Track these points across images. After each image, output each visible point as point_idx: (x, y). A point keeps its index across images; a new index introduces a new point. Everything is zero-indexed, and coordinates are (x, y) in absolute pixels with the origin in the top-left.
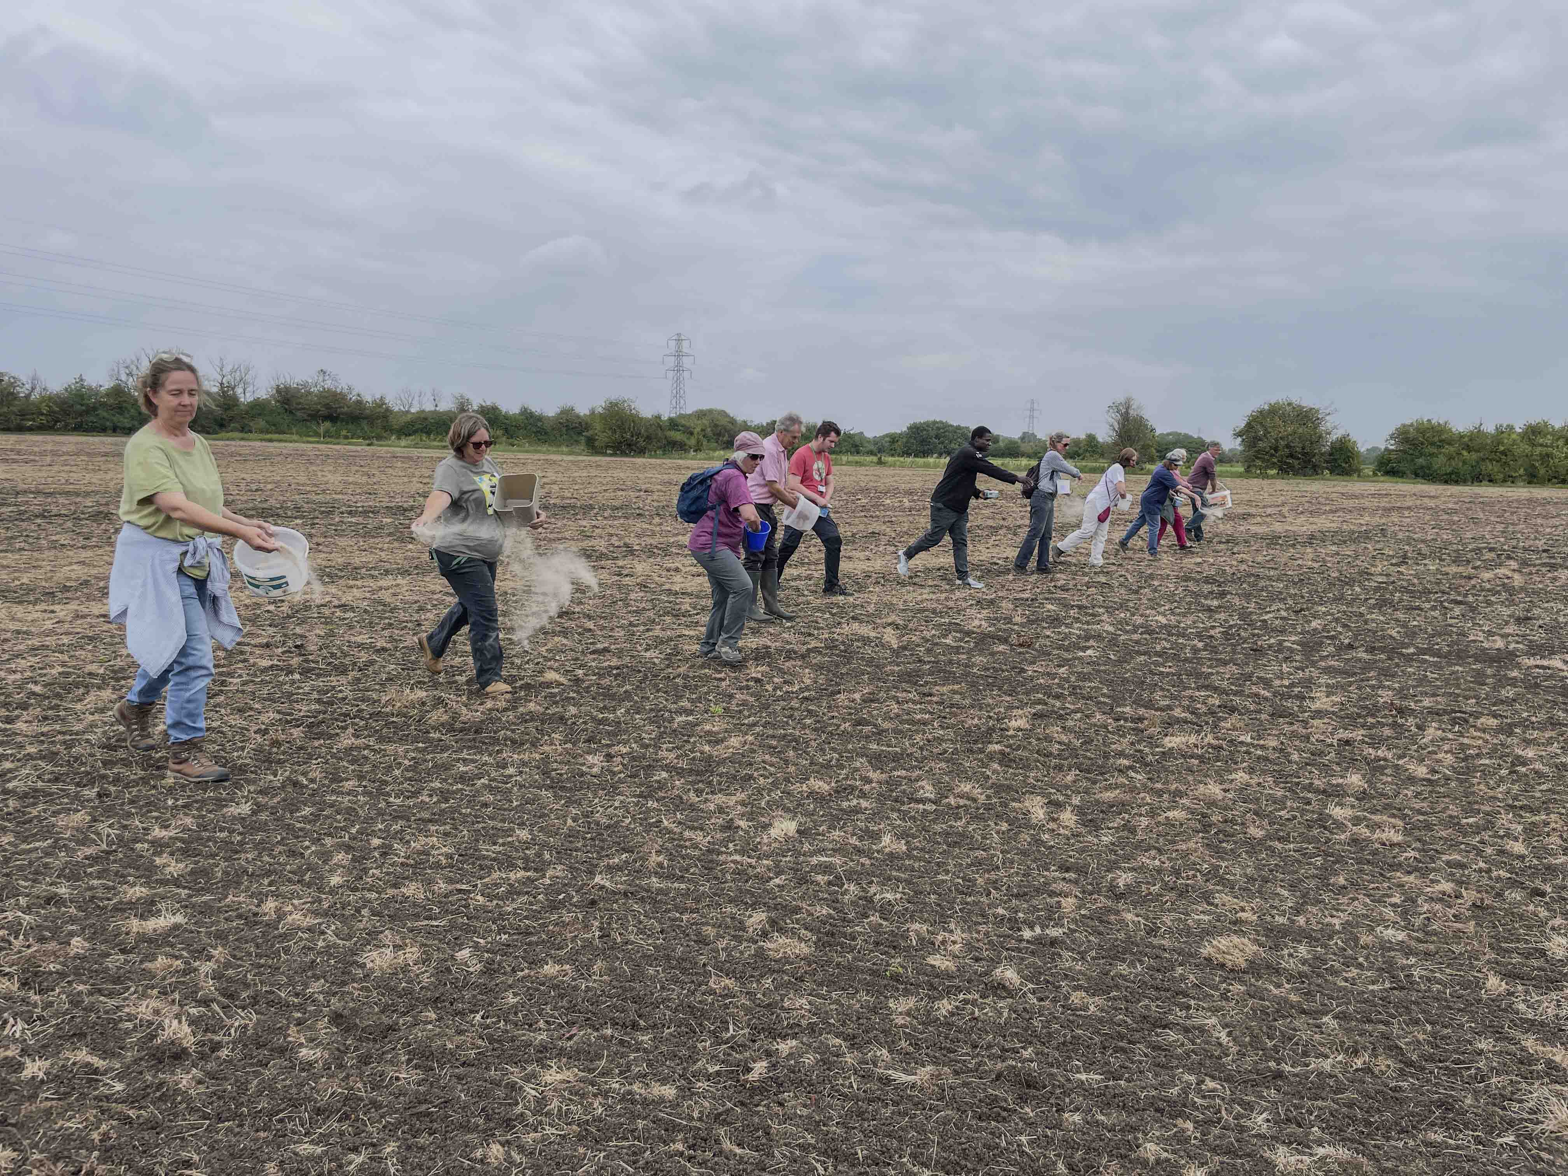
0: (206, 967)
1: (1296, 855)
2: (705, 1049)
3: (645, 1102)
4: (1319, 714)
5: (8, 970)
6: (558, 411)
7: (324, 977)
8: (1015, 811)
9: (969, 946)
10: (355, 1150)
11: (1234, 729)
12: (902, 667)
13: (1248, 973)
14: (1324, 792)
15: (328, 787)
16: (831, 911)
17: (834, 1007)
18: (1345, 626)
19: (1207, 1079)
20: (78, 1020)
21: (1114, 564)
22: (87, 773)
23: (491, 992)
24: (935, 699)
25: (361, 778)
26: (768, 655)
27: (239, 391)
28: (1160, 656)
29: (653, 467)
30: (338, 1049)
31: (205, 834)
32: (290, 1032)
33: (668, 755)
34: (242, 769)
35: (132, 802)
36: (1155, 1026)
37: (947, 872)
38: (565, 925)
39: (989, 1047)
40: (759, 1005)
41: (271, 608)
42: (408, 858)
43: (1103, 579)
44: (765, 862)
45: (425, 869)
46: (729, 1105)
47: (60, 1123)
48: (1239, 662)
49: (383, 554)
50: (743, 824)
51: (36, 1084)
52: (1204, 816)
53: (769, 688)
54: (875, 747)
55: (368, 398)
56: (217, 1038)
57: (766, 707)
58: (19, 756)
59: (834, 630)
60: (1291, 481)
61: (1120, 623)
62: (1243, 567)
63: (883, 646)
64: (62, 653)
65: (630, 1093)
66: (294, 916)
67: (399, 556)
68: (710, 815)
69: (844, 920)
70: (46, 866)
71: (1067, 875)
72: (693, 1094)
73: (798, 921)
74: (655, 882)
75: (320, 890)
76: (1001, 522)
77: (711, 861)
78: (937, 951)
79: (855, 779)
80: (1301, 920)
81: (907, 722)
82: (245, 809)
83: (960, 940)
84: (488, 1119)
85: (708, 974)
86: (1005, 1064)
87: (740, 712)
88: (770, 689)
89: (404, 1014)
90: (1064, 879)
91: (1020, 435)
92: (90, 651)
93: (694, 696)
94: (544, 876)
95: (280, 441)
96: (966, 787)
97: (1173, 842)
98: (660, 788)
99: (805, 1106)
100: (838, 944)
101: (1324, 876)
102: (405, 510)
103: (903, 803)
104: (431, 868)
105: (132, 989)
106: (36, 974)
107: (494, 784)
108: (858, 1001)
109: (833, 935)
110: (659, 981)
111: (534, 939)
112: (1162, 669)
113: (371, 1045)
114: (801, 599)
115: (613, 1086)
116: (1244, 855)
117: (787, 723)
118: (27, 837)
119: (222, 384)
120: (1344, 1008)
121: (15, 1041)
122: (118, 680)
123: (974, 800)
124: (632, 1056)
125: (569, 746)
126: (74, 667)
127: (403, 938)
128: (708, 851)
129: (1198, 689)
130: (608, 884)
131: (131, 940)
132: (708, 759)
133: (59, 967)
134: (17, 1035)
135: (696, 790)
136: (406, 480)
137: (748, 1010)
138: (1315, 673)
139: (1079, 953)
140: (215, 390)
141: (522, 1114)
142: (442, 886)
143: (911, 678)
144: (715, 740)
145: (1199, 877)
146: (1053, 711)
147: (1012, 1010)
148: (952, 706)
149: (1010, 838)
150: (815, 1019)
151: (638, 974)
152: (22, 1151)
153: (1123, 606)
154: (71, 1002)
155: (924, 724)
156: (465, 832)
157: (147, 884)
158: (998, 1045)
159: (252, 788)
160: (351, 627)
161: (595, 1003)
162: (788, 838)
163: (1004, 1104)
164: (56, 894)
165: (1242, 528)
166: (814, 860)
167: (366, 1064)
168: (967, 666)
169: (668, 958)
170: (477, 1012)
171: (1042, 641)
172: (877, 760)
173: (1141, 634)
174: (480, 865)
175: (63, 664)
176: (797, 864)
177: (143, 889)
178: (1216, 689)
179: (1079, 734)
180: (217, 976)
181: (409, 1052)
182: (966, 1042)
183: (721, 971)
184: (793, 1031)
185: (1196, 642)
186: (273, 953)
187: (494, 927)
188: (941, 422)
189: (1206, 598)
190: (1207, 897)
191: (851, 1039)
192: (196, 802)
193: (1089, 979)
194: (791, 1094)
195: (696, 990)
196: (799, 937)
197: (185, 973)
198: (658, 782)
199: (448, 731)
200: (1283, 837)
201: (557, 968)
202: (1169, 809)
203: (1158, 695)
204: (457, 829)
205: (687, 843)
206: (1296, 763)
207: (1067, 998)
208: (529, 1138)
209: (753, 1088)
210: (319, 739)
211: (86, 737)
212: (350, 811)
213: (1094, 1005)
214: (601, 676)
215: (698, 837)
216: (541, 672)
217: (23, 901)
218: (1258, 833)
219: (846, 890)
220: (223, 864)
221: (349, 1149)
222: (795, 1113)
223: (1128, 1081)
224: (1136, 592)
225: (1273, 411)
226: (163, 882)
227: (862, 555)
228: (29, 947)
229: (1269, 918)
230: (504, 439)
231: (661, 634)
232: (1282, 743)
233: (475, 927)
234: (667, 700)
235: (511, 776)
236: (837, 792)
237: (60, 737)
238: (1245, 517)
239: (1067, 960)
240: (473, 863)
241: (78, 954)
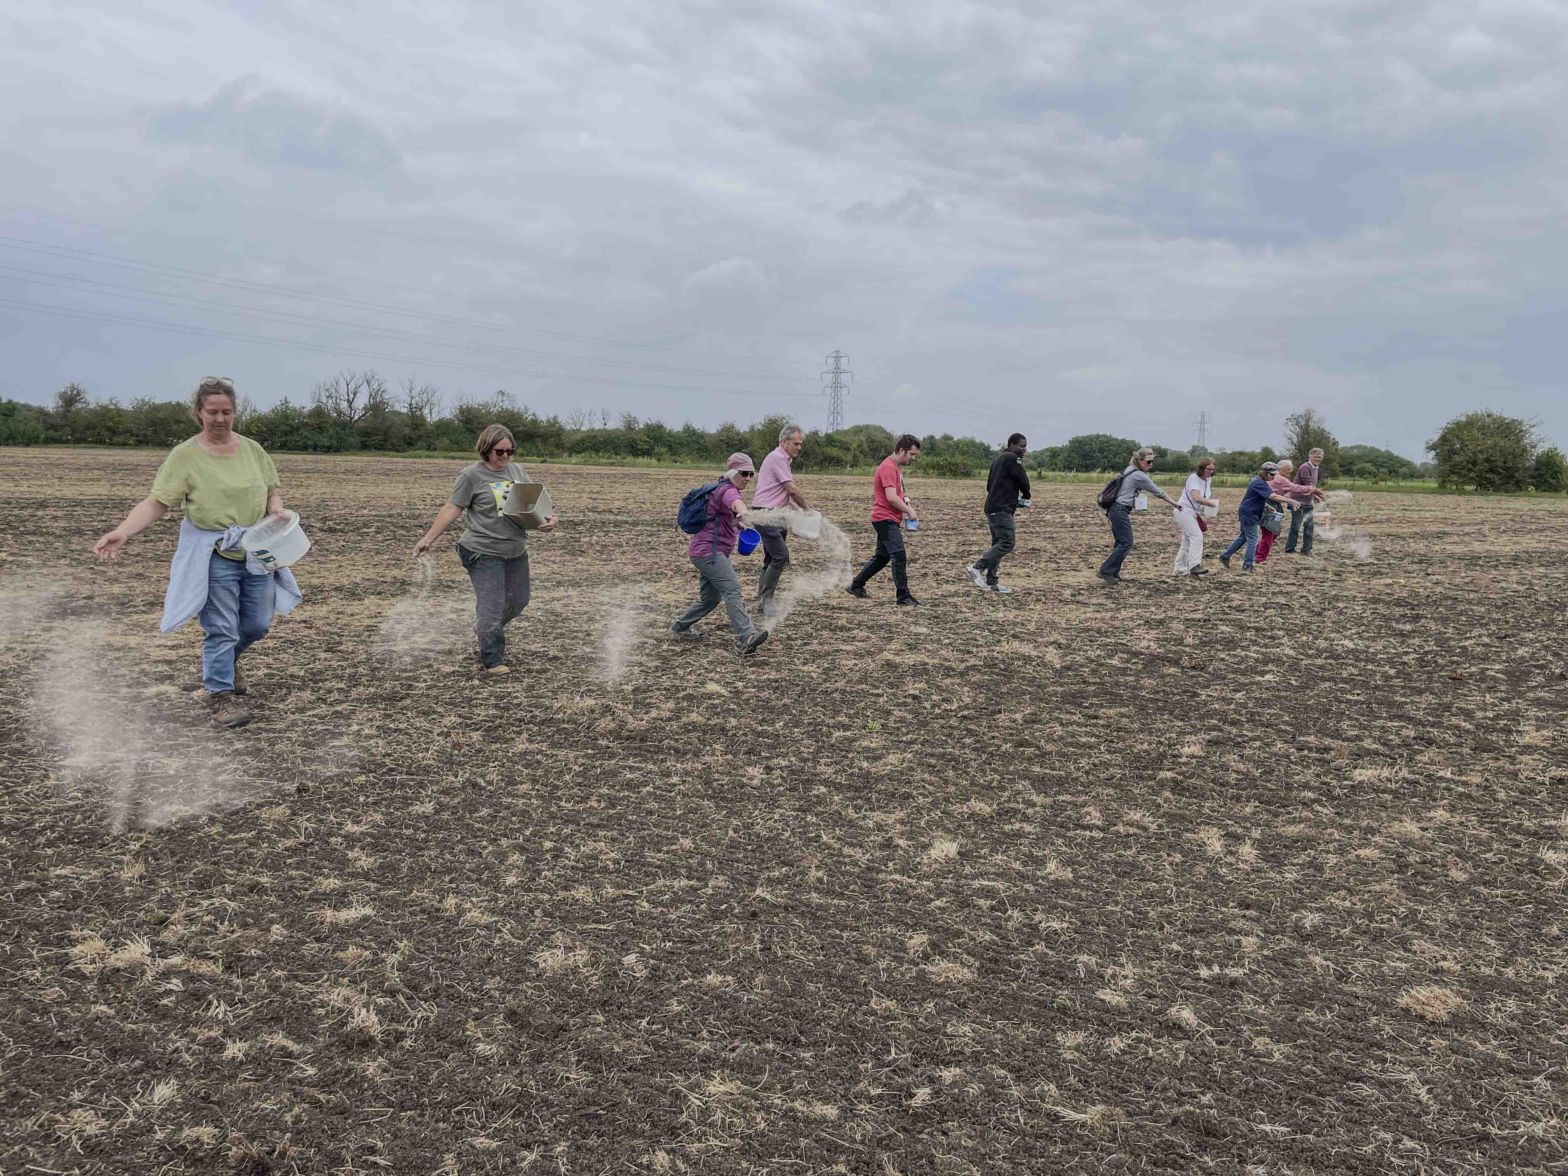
0: (393, 959)
1: (1504, 901)
2: (866, 1071)
3: (807, 1121)
4: (1528, 749)
5: (214, 954)
6: (719, 428)
7: (500, 974)
8: (1189, 841)
9: (1141, 982)
10: (528, 1147)
11: (1432, 762)
12: (1065, 688)
13: (1450, 1027)
14: (1535, 834)
15: (505, 789)
16: (995, 938)
17: (998, 1036)
18: (1556, 654)
19: (1405, 1138)
20: (276, 1004)
21: (1294, 584)
22: (288, 769)
23: (658, 999)
24: (1101, 722)
25: (534, 781)
26: (926, 672)
27: (426, 411)
28: (1346, 683)
29: (811, 483)
30: (513, 1046)
31: (393, 831)
32: (468, 1026)
33: (826, 770)
34: (427, 770)
35: (327, 798)
36: (1346, 1078)
37: (1117, 903)
38: (726, 936)
39: (1165, 1089)
40: (920, 1030)
41: (454, 616)
42: (577, 861)
43: (1282, 600)
44: (925, 883)
45: (593, 873)
46: (892, 1130)
47: (257, 1103)
48: (1436, 691)
49: (555, 566)
50: (902, 842)
51: (236, 1065)
52: (1400, 855)
53: (927, 705)
54: (1038, 769)
55: (542, 417)
56: (402, 1029)
57: (924, 724)
58: (228, 751)
59: (994, 648)
60: (1491, 497)
61: (1303, 646)
62: (1439, 589)
63: (1045, 665)
64: (267, 655)
65: (792, 1110)
66: (472, 913)
67: (569, 569)
68: (869, 832)
69: (1008, 947)
70: (250, 855)
71: (1247, 913)
72: (855, 1116)
73: (959, 946)
74: (815, 898)
75: (497, 889)
76: (1170, 539)
77: (871, 879)
78: (1105, 985)
79: (1018, 802)
80: (1510, 972)
81: (1072, 744)
82: (429, 808)
83: (1131, 975)
84: (654, 1125)
85: (868, 995)
86: (1181, 1109)
87: (898, 729)
88: (928, 707)
89: (574, 1015)
90: (1244, 916)
91: (1189, 448)
92: (292, 654)
93: (852, 712)
94: (706, 886)
95: (463, 458)
96: (1136, 815)
97: (1366, 883)
98: (819, 803)
99: (970, 1137)
100: (1002, 972)
101: (1535, 925)
102: (575, 524)
103: (1069, 829)
104: (599, 872)
105: (325, 977)
106: (239, 959)
107: (658, 792)
108: (1023, 1032)
109: (996, 961)
110: (820, 999)
111: (697, 948)
112: (1348, 697)
113: (543, 1044)
114: (959, 616)
115: (776, 1101)
116: (1445, 899)
117: (946, 741)
118: (234, 828)
119: (411, 405)
120: (1557, 1068)
121: (218, 1022)
122: (316, 682)
123: (1145, 829)
124: (794, 1073)
125: (730, 757)
126: (278, 669)
127: (574, 940)
128: (868, 868)
129: (1391, 718)
130: (768, 897)
131: (325, 930)
132: (866, 775)
133: (259, 952)
134: (220, 1017)
135: (855, 807)
136: (576, 495)
137: (910, 1034)
138: (1523, 705)
139: (1261, 996)
140: (405, 410)
141: (687, 1123)
142: (610, 891)
143: (1074, 699)
144: (875, 757)
145: (1395, 921)
146: (1230, 738)
147: (1188, 1051)
148: (1119, 730)
149: (1184, 870)
150: (979, 1048)
151: (798, 990)
152: (222, 1128)
153: (1304, 628)
154: (270, 987)
155: (1090, 747)
156: (631, 839)
157: (339, 876)
158: (1174, 1088)
159: (435, 788)
160: (525, 636)
161: (757, 1015)
162: (948, 860)
163: (1182, 1151)
164: (258, 883)
165: (1437, 548)
166: (976, 884)
167: (539, 1062)
168: (1135, 688)
169: (829, 975)
170: (643, 1017)
171: (1216, 664)
172: (1041, 783)
173: (1326, 658)
174: (646, 872)
175: (268, 666)
176: (959, 886)
177: (336, 881)
178: (1410, 719)
179: (1258, 764)
180: (402, 967)
181: (579, 1054)
182: (1139, 1083)
183: (882, 991)
184: (956, 1058)
185: (1387, 668)
186: (453, 948)
187: (659, 934)
188: (1105, 436)
189: (1398, 622)
190: (1404, 943)
191: (1016, 1071)
192: (385, 799)
193: (1273, 1024)
194: (956, 1124)
195: (856, 1009)
196: (962, 963)
197: (374, 963)
198: (817, 796)
199: (615, 739)
200: (1489, 882)
201: (720, 978)
202: (1360, 847)
203: (1345, 724)
204: (623, 835)
205: (847, 860)
206: (1502, 801)
207: (1249, 1044)
208: (694, 1148)
209: (915, 1114)
210: (495, 743)
211: (288, 734)
212: (524, 813)
213: (1279, 1052)
214: (760, 689)
215: (857, 853)
216: (703, 683)
217: (228, 888)
218: (1462, 877)
219: (1010, 916)
220: (409, 860)
221: (522, 1145)
222: (960, 1144)
223: (1317, 1135)
224: (1319, 614)
225: (1471, 423)
226: (353, 875)
227: (1022, 572)
228: (233, 932)
229: (1474, 969)
230: (668, 455)
231: (818, 648)
232: (1487, 780)
233: (641, 933)
234: (824, 715)
235: (675, 785)
236: (999, 814)
237: (265, 734)
238: (1440, 535)
239: (1248, 1003)
240: (639, 870)
241: (277, 941)
